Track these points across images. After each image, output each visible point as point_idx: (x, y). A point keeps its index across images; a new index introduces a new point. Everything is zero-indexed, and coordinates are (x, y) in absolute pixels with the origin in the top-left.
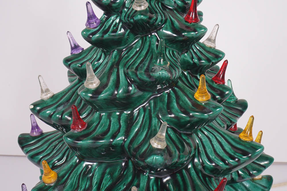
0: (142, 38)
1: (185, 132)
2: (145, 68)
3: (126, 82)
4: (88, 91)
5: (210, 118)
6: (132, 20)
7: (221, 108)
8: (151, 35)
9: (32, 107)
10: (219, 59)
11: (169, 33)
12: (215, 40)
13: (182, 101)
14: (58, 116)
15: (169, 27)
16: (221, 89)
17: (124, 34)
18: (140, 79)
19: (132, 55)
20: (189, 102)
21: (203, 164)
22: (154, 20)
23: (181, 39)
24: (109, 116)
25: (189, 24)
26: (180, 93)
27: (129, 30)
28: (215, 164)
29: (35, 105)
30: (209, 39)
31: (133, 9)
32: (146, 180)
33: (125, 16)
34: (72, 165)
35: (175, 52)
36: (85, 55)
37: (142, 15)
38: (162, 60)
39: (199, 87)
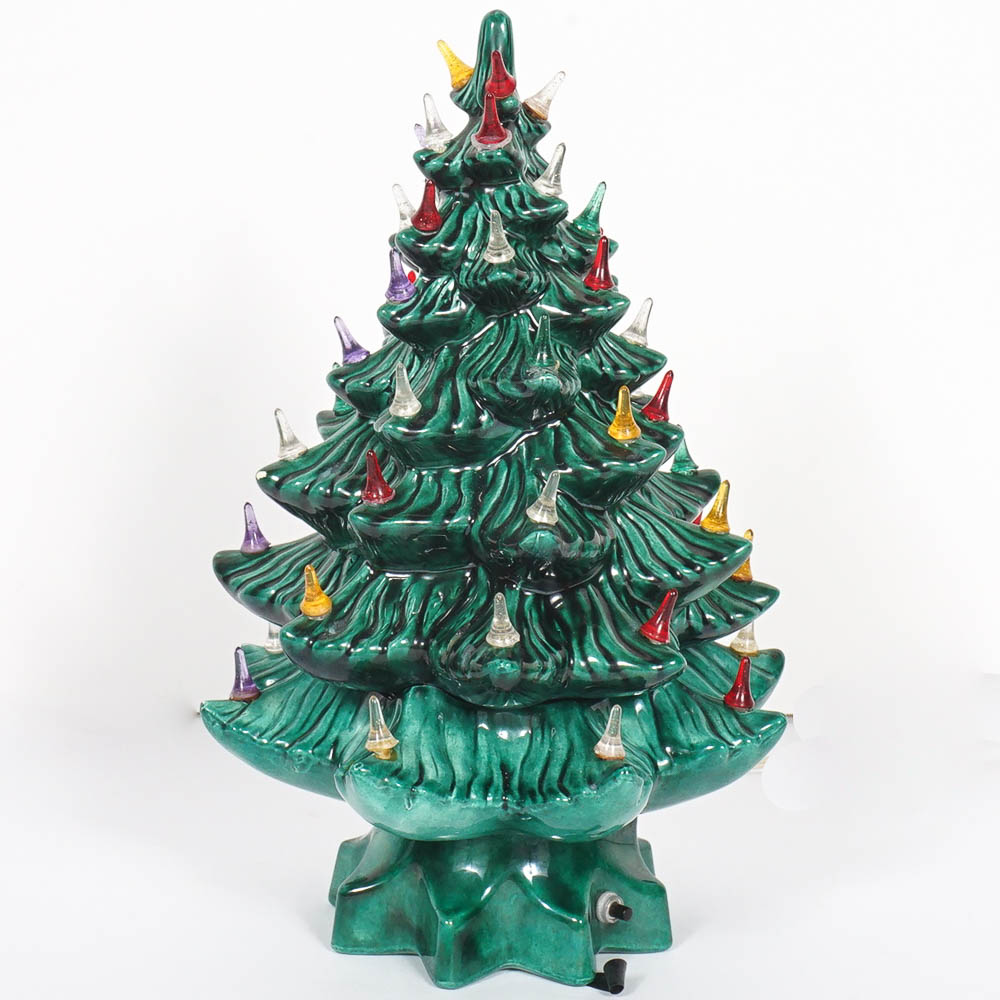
0: (500, 321)
1: (591, 506)
2: (512, 373)
3: (473, 406)
4: (398, 421)
5: (640, 473)
6: (484, 283)
7: (662, 453)
8: (518, 314)
9: (264, 474)
10: (656, 368)
11: (555, 310)
12: (645, 330)
13: (584, 442)
14: (321, 489)
15: (553, 298)
16: (661, 430)
17: (463, 314)
18: (502, 395)
19: (480, 355)
20: (597, 442)
21: (629, 578)
22: (526, 282)
23: (579, 319)
24: (437, 478)
25: (594, 292)
26: (580, 428)
27: (474, 305)
28: (655, 576)
29: (270, 471)
30: (633, 330)
31: (484, 261)
32: (517, 597)
33: (467, 277)
34: (359, 583)
35: (565, 350)
36: (375, 363)
37: (504, 271)
38: (545, 356)
39: (618, 414)
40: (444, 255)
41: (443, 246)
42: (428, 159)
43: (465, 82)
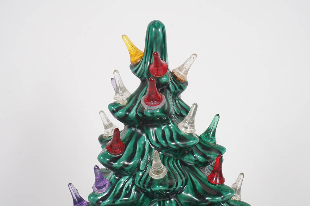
0: (159, 203)
6: (149, 190)
8: (170, 200)
15: (190, 190)
25: (213, 185)
27: (143, 195)
31: (149, 175)
33: (139, 181)
40: (126, 168)
41: (126, 163)
42: (118, 110)
43: (139, 61)
